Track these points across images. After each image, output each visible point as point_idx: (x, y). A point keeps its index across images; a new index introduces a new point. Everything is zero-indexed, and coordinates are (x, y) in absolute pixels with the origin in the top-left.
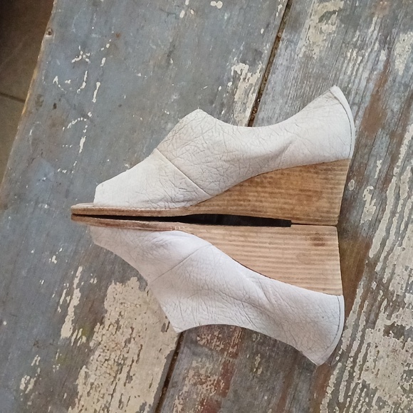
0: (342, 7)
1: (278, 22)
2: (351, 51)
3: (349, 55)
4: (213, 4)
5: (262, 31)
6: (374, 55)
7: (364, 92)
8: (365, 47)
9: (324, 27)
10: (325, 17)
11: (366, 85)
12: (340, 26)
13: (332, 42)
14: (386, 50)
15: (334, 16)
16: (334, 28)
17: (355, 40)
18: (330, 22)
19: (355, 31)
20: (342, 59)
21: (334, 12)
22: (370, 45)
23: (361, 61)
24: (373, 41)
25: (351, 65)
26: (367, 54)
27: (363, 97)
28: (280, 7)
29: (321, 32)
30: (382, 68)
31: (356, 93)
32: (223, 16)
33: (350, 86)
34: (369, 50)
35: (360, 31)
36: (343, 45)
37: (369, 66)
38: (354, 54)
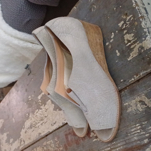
0: (150, 107)
1: (128, 84)
2: (139, 125)
3: (137, 125)
4: (117, 51)
5: (122, 80)
6: (144, 136)
7: (131, 142)
8: (144, 130)
9: (139, 105)
10: (142, 102)
11: (133, 141)
12: (143, 112)
13: (137, 114)
14: (149, 141)
15: (145, 106)
16: (141, 110)
17: (143, 123)
18: (142, 106)
19: (146, 121)
20: (134, 124)
21: (146, 105)
22: (146, 132)
23: (139, 133)
24: (148, 132)
25: (135, 129)
26: (142, 133)
27: (129, 143)
28: (133, 79)
29: (136, 106)
30: (142, 144)
31: (128, 139)
32: (116, 60)
33: (129, 134)
34: (144, 133)
35: (147, 123)
36: (139, 120)
37: (140, 137)
38: (139, 127)
